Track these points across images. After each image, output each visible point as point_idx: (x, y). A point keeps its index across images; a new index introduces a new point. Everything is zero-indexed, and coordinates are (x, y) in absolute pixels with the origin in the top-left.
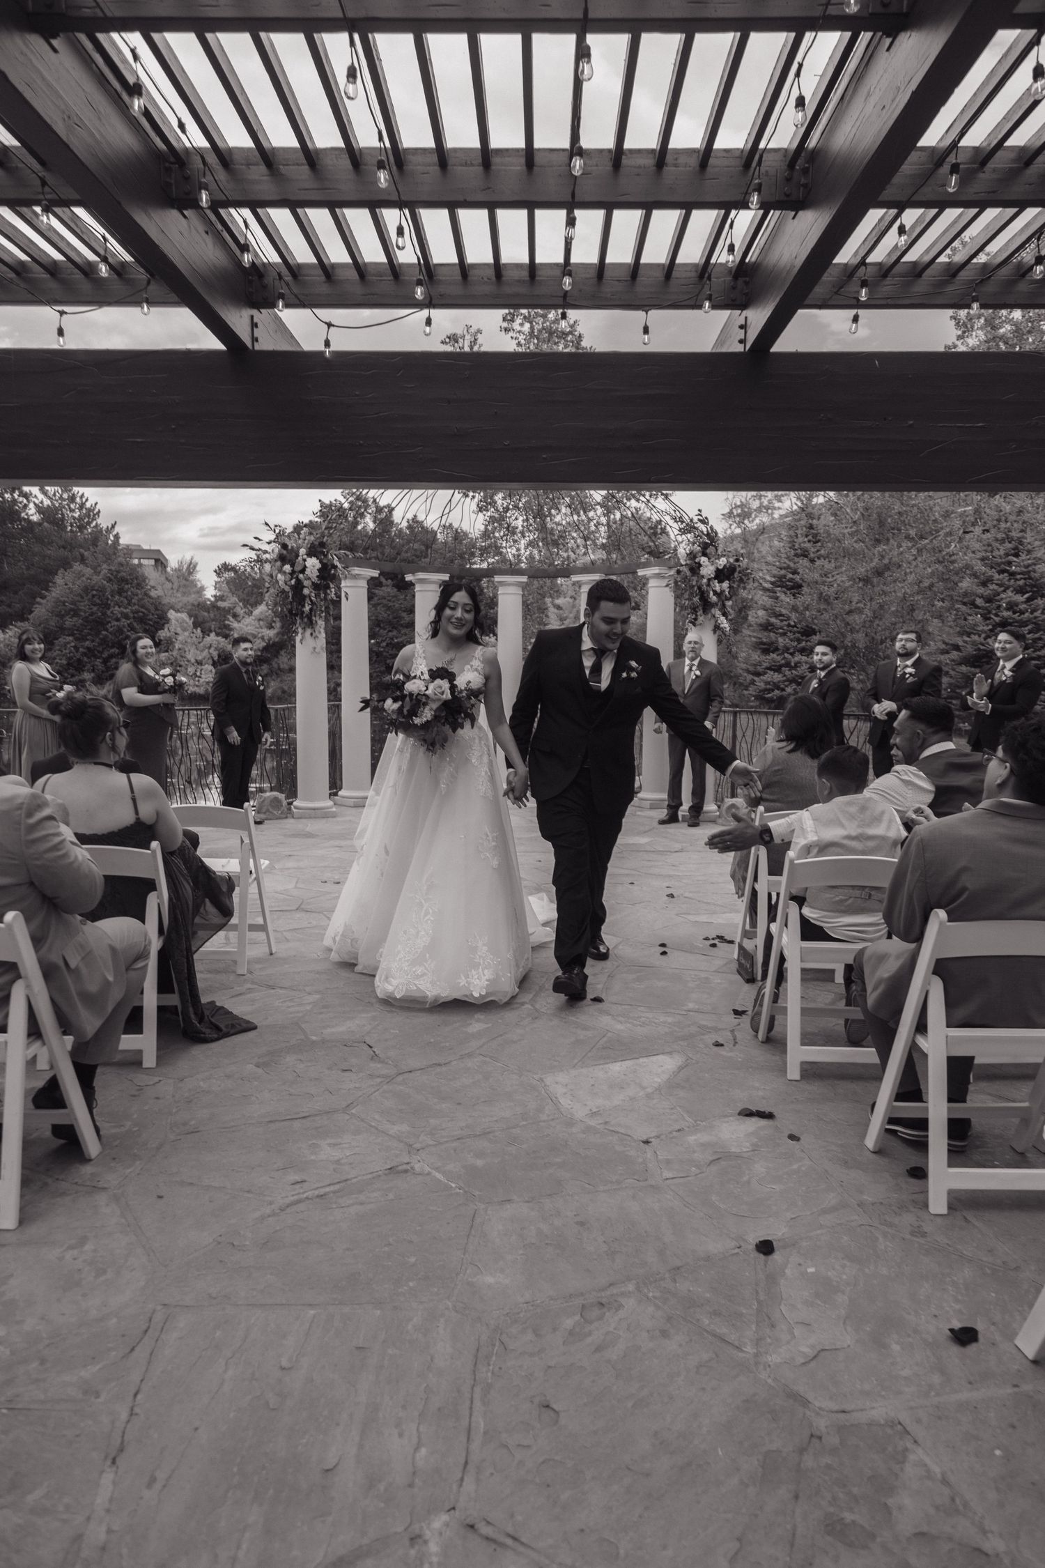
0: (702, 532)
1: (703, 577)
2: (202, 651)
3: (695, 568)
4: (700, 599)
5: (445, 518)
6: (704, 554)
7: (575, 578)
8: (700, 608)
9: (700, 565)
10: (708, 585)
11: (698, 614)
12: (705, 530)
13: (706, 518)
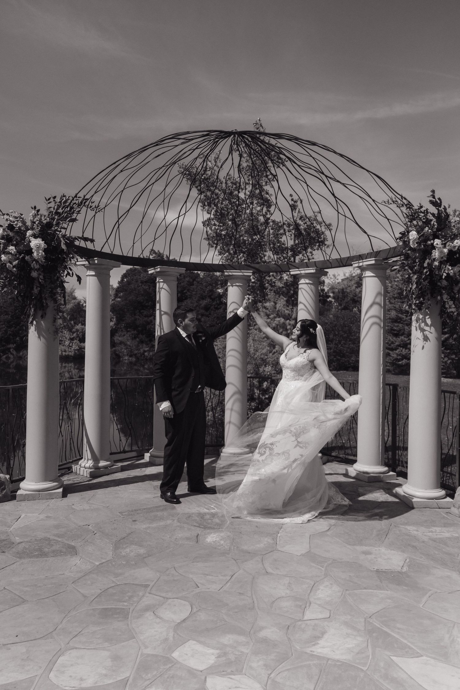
0: (433, 215)
1: (434, 259)
2: (73, 333)
3: (427, 251)
4: (429, 282)
5: (181, 219)
6: (435, 236)
7: (294, 272)
8: (428, 292)
9: (433, 247)
10: (439, 268)
11: (426, 298)
12: (436, 212)
13: (439, 199)
